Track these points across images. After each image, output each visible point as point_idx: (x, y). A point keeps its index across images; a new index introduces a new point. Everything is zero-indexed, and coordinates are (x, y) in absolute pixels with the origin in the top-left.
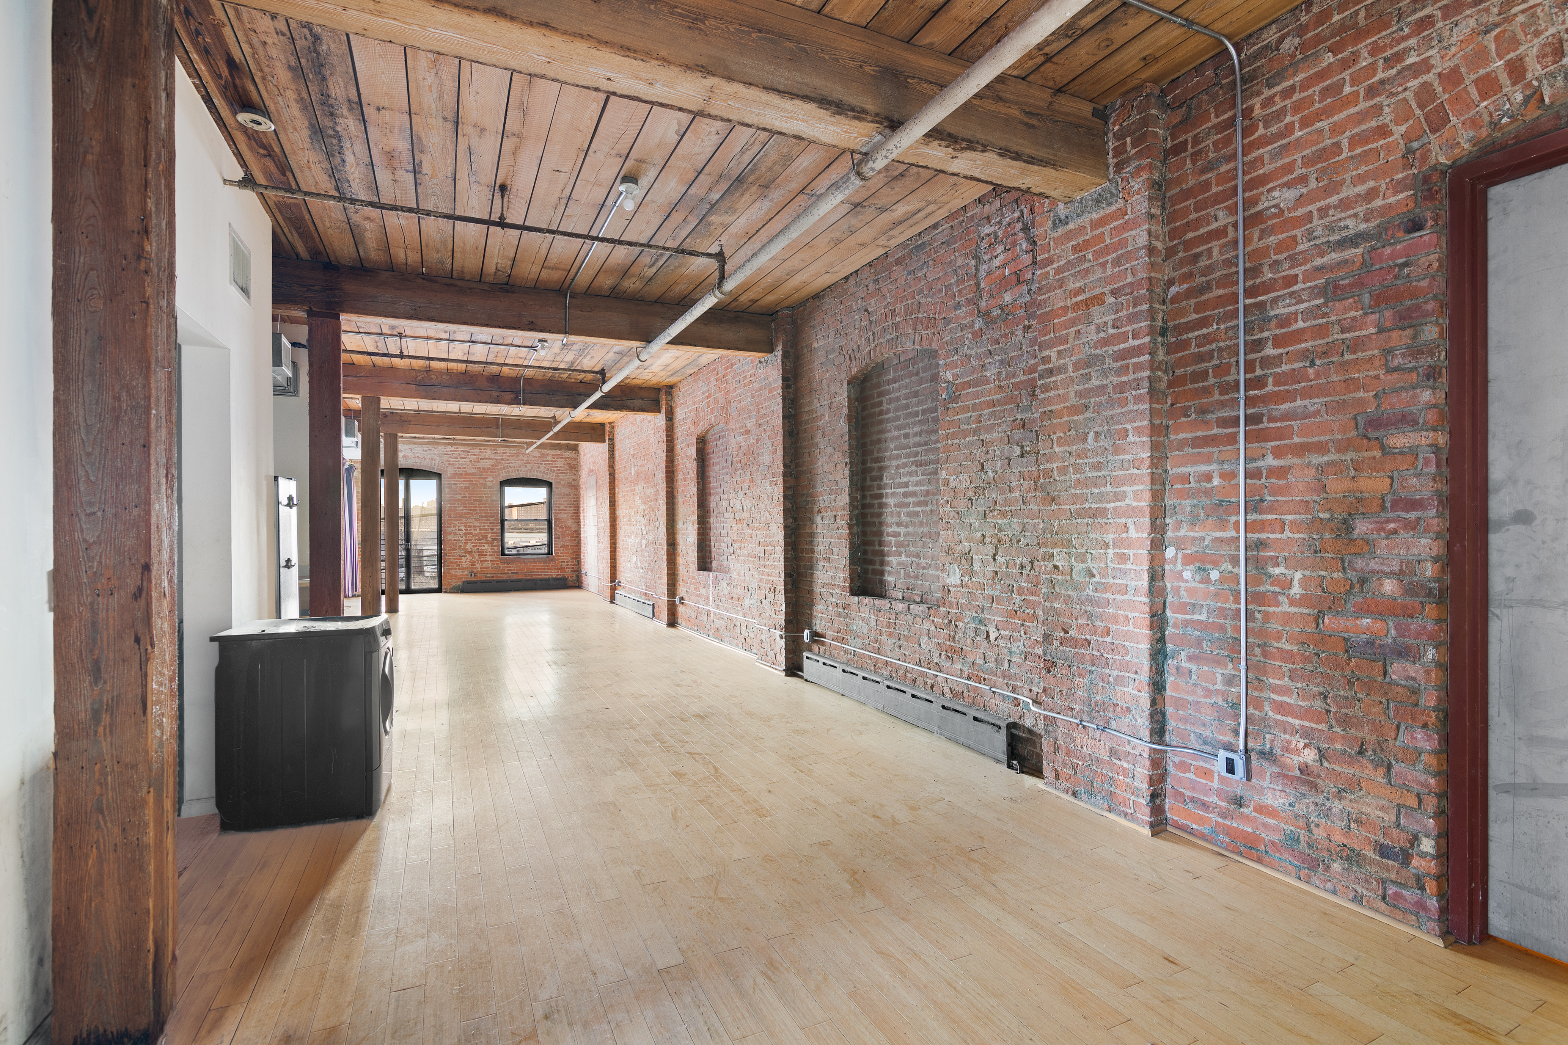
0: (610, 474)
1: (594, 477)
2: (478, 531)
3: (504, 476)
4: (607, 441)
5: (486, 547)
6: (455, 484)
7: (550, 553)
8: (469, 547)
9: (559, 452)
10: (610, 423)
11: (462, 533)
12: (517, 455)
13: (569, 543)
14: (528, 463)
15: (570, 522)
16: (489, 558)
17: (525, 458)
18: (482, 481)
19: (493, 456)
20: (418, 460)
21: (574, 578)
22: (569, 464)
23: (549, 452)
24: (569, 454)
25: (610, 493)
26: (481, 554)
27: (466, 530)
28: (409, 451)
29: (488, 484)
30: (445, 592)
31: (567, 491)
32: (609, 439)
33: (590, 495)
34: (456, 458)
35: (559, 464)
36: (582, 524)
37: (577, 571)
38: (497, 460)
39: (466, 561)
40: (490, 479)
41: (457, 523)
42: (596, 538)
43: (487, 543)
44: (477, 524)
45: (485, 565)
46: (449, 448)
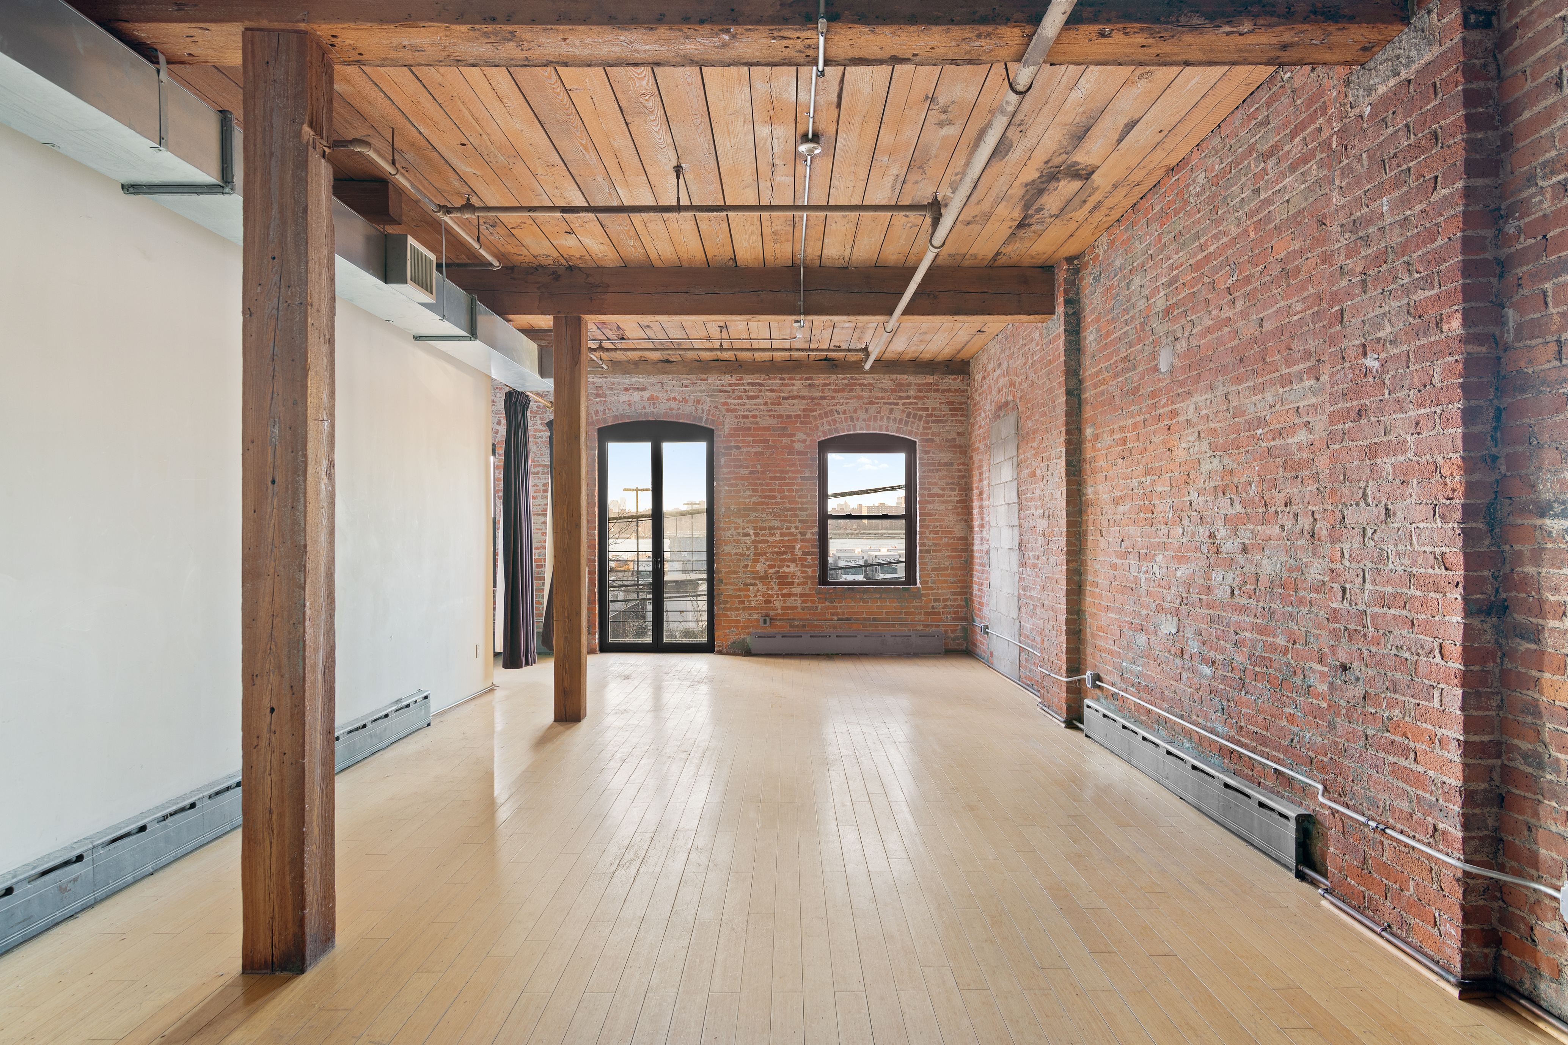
0: (1069, 393)
1: (1012, 419)
2: (778, 537)
3: (825, 431)
4: (1060, 309)
5: (792, 568)
6: (738, 448)
7: (910, 577)
8: (760, 567)
9: (930, 379)
10: (1070, 260)
11: (748, 540)
12: (850, 387)
13: (947, 563)
14: (871, 403)
15: (951, 521)
16: (797, 590)
17: (865, 394)
18: (785, 440)
19: (805, 392)
20: (674, 405)
21: (959, 634)
22: (951, 403)
23: (911, 379)
24: (951, 381)
25: (1068, 442)
26: (784, 581)
27: (756, 535)
28: (658, 387)
29: (798, 446)
30: (720, 653)
31: (945, 456)
32: (1067, 302)
33: (1000, 458)
34: (740, 398)
35: (931, 403)
36: (976, 523)
37: (964, 619)
38: (812, 398)
39: (756, 594)
40: (800, 436)
41: (740, 521)
42: (1015, 555)
43: (793, 560)
44: (776, 524)
45: (791, 602)
46: (726, 379)
